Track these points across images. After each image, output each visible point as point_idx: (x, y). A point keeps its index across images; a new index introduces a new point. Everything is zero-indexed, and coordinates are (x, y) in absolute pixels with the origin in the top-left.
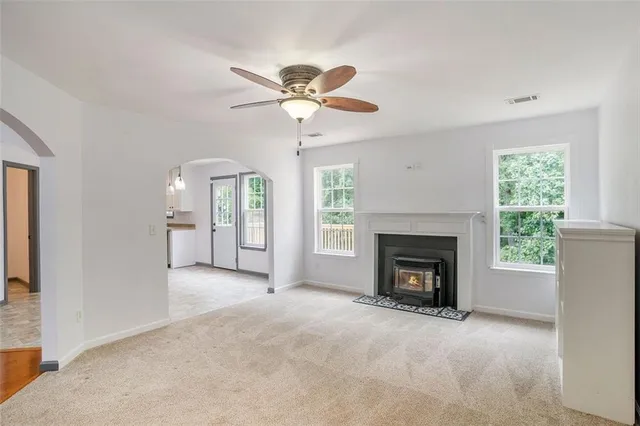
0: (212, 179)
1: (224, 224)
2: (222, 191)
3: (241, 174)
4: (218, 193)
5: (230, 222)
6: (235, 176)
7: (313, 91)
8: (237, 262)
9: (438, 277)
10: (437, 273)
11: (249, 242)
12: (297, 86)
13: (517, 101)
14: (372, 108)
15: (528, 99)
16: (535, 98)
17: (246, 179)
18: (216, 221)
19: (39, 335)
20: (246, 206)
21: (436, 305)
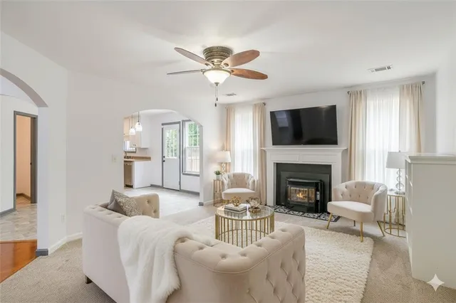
0: (163, 124)
1: (171, 157)
2: (170, 133)
3: (183, 121)
4: (167, 135)
5: (176, 155)
6: (179, 123)
7: (227, 65)
8: (180, 184)
9: (318, 193)
10: (317, 190)
11: (188, 170)
12: (215, 60)
13: (377, 70)
14: (263, 77)
15: (385, 69)
16: (389, 68)
17: (187, 124)
18: (165, 154)
19: (36, 231)
20: (186, 145)
21: (316, 212)
